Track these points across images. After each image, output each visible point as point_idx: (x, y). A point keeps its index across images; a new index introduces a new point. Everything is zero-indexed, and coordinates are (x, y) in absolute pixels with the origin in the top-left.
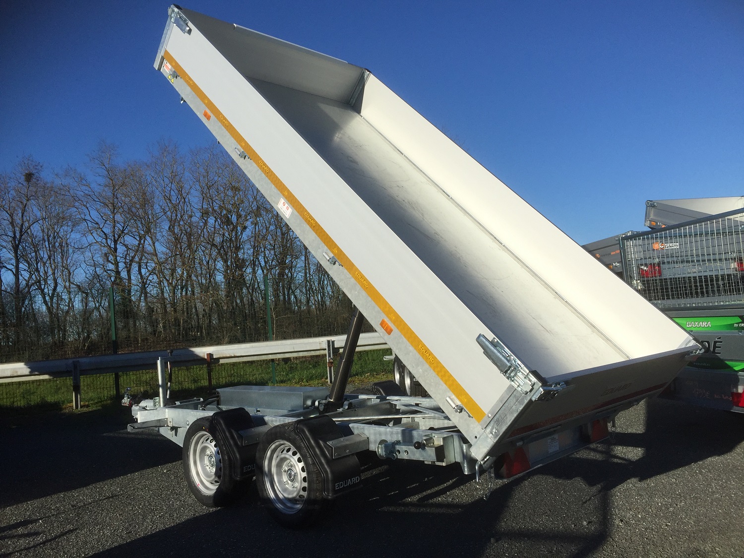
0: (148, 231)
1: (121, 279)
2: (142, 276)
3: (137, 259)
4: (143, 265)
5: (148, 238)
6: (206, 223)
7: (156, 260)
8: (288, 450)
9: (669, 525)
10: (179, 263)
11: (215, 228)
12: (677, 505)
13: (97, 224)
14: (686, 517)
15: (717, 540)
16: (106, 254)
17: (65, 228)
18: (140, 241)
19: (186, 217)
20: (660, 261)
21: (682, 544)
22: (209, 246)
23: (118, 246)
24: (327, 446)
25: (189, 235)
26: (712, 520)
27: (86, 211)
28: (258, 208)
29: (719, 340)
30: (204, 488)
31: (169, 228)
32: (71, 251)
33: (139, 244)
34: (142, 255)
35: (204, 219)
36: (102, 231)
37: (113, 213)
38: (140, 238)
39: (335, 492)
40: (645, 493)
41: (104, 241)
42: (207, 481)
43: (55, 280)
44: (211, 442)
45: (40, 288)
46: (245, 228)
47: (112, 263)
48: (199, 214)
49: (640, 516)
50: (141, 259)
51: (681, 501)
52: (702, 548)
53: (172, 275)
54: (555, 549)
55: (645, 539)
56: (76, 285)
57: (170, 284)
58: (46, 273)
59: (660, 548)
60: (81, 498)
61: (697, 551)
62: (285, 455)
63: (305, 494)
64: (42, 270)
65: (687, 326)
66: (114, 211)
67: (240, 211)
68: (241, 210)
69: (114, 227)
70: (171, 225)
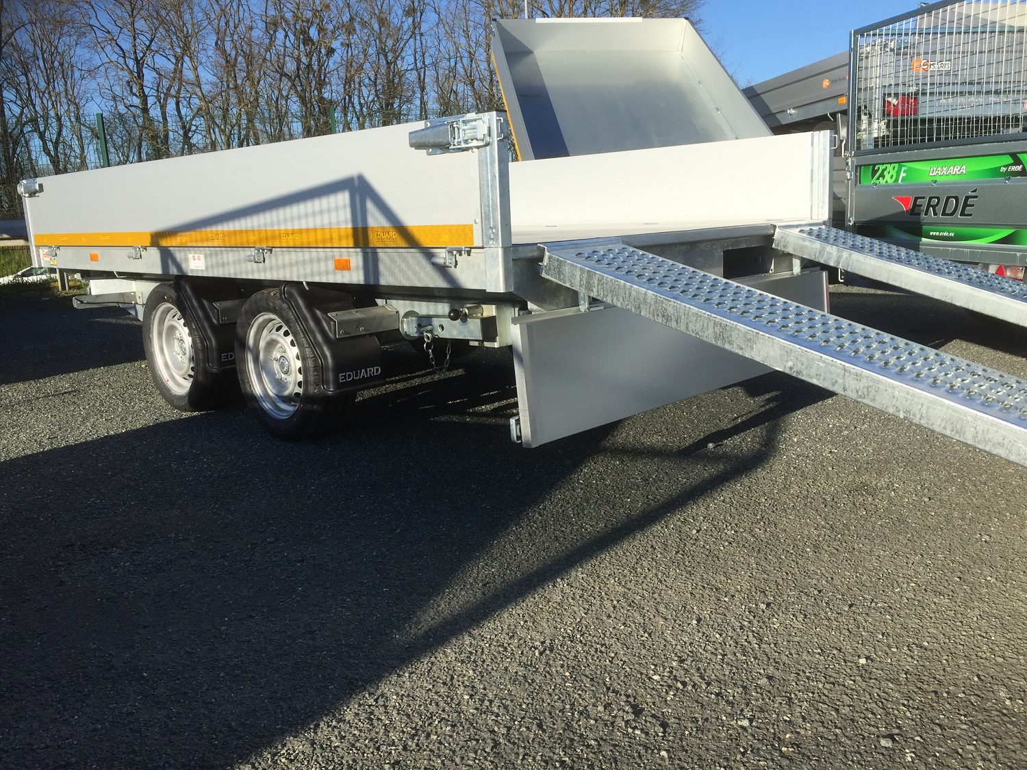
0: (186, 48)
1: (151, 120)
2: (181, 118)
3: (173, 92)
4: (184, 103)
5: (186, 59)
6: (272, 38)
7: (200, 94)
8: (279, 329)
9: (834, 453)
10: (233, 100)
11: (285, 47)
12: (855, 427)
13: (109, 32)
14: (864, 443)
15: (899, 474)
16: (128, 82)
17: (66, 39)
18: (176, 64)
19: (242, 28)
20: (918, 90)
21: (844, 477)
22: (278, 76)
23: (144, 70)
24: (327, 319)
25: (249, 58)
26: (902, 448)
27: (91, 12)
28: (352, 19)
29: (974, 194)
30: (174, 385)
31: (216, 43)
32: (77, 74)
33: (175, 70)
34: (180, 85)
35: (269, 33)
36: (117, 44)
37: (132, 16)
38: (177, 59)
39: (338, 385)
40: (814, 412)
41: (121, 60)
42: (178, 375)
43: (59, 118)
44: (179, 319)
45: (36, 129)
46: (331, 51)
47: (136, 96)
48: (261, 25)
49: (795, 440)
50: (179, 92)
51: (864, 423)
52: (874, 483)
53: (224, 117)
54: (654, 477)
55: (792, 468)
56: (88, 128)
57: (222, 131)
58: (45, 108)
59: (810, 481)
60: (10, 394)
61: (864, 486)
62: (275, 335)
63: (300, 391)
64: (38, 102)
65: (930, 174)
66: (132, 12)
67: (324, 23)
68: (325, 21)
69: (135, 40)
70: (218, 39)
